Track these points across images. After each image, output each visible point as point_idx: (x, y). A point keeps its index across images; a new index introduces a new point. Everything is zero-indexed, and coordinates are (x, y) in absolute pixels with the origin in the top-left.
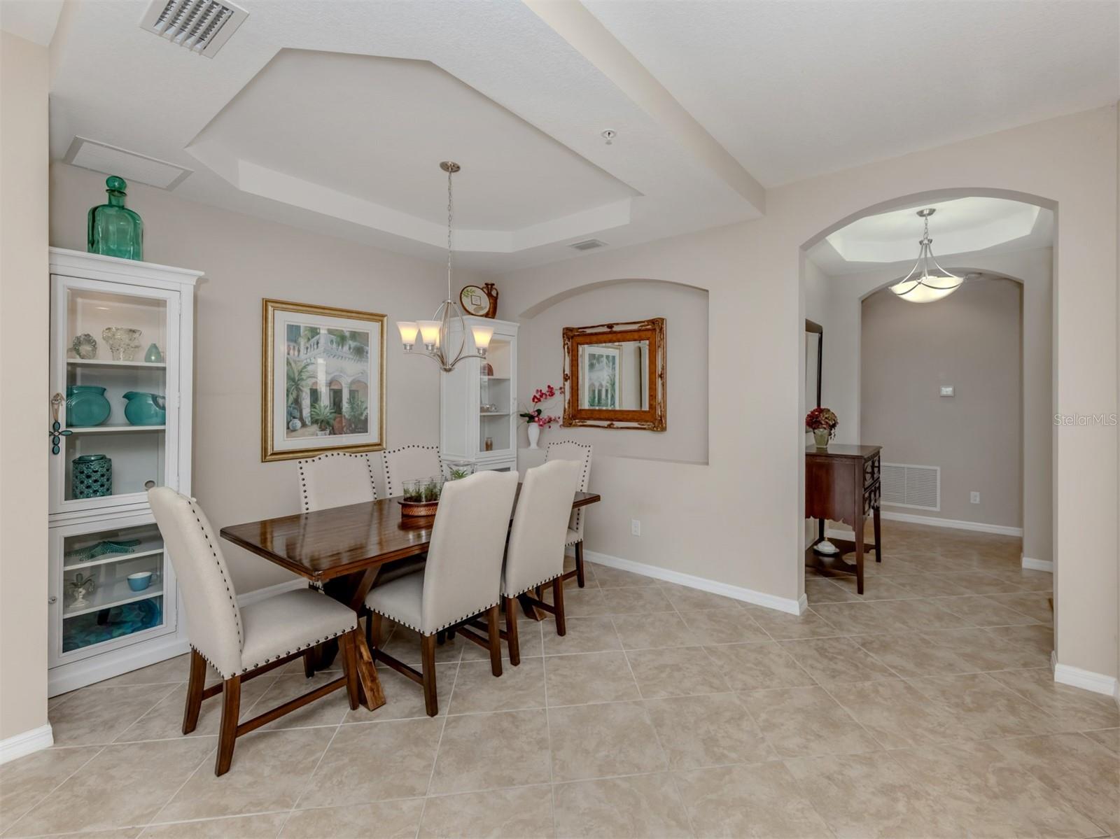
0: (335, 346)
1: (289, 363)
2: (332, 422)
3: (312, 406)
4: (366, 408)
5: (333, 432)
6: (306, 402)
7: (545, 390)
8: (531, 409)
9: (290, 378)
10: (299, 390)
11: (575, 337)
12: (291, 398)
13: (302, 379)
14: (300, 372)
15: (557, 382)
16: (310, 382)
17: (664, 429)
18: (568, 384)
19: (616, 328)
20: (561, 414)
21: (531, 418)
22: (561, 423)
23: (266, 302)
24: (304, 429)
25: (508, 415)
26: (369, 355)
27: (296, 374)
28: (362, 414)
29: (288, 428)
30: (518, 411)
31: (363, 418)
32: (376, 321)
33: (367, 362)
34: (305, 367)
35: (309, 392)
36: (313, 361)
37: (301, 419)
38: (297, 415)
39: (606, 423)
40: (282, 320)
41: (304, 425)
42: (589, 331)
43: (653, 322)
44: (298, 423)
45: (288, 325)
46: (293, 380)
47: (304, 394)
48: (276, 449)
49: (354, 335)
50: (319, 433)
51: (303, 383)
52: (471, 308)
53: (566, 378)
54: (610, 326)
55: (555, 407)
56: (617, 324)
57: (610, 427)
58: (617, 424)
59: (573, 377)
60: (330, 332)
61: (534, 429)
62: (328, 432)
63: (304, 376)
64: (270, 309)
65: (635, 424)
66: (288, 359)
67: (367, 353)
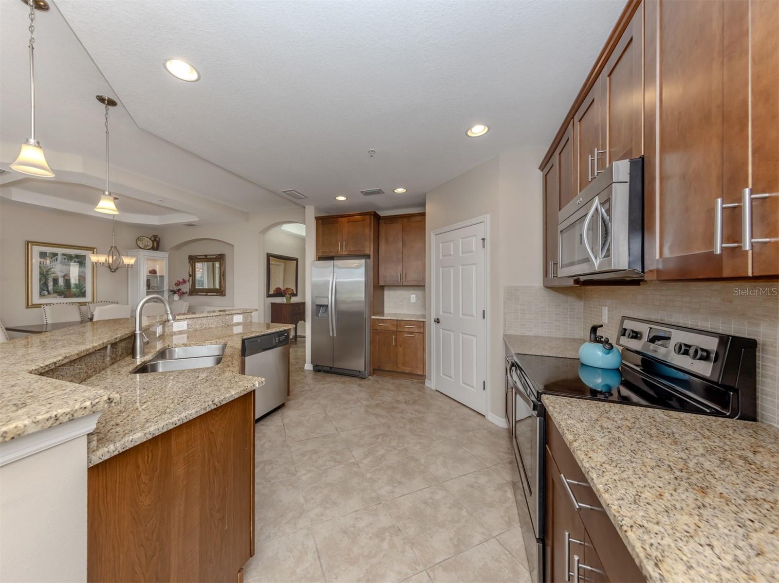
0: (66, 260)
1: (40, 267)
2: (65, 292)
3: (54, 285)
4: (85, 287)
5: (66, 297)
6: (51, 284)
7: (181, 281)
8: (175, 288)
9: (41, 274)
10: (46, 279)
11: (193, 259)
12: (42, 282)
13: (48, 275)
14: (47, 272)
15: (187, 278)
16: (53, 275)
17: (225, 295)
18: (191, 278)
19: (208, 257)
20: (188, 291)
21: (174, 292)
22: (188, 294)
23: (28, 243)
24: (49, 295)
25: (164, 291)
26: (86, 265)
27: (45, 272)
28: (82, 289)
29: (40, 294)
30: (169, 289)
31: (83, 291)
32: (91, 250)
33: (85, 267)
34: (49, 269)
35: (52, 280)
36: (54, 266)
37: (48, 291)
38: (46, 289)
39: (205, 294)
40: (36, 250)
41: (49, 293)
42: (199, 257)
43: (220, 255)
44: (46, 293)
45: (40, 252)
46: (43, 274)
47: (49, 281)
48: (34, 303)
49: (77, 256)
50: (58, 297)
51: (49, 276)
52: (142, 246)
53: (190, 276)
54: (206, 256)
55: (186, 288)
56: (209, 255)
57: (206, 295)
58: (209, 294)
59: (193, 275)
60: (63, 255)
61: (176, 297)
62: (63, 296)
63: (49, 273)
64: (30, 245)
65: (215, 294)
66: (40, 266)
67: (85, 264)
